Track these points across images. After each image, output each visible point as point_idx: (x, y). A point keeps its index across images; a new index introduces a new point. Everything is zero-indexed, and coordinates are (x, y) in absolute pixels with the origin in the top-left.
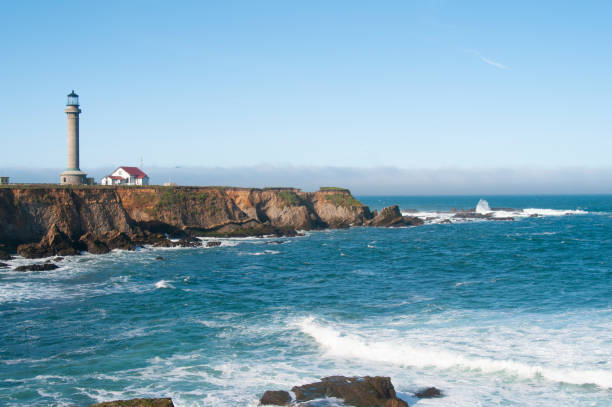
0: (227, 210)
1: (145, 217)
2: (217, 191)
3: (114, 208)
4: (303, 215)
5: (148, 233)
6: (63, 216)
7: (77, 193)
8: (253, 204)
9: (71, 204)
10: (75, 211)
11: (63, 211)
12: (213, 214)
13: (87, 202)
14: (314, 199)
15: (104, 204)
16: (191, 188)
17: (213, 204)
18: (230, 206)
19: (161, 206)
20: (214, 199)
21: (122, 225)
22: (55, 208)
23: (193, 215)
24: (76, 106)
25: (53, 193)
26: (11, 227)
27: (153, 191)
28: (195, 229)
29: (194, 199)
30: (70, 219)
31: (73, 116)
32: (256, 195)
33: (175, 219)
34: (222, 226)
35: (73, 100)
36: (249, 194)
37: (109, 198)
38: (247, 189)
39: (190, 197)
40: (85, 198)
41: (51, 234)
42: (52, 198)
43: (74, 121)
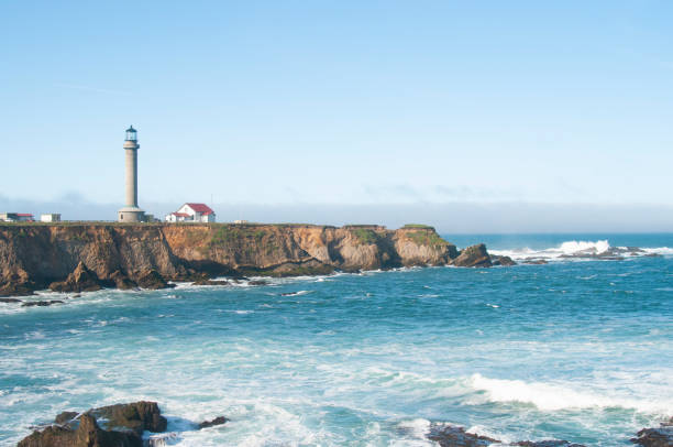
0: (285, 249)
1: (196, 255)
2: (275, 229)
3: (157, 246)
5: (193, 272)
6: (101, 254)
7: (118, 230)
8: (324, 243)
9: (111, 241)
10: (114, 248)
11: (100, 249)
12: (269, 253)
13: (128, 239)
14: (395, 237)
15: (146, 242)
16: (248, 225)
17: (270, 242)
18: (289, 244)
19: (213, 243)
20: (272, 237)
21: (164, 262)
22: (93, 245)
23: (247, 253)
24: (135, 141)
25: (93, 230)
26: (45, 264)
27: (206, 229)
28: (249, 268)
29: (250, 237)
30: (108, 257)
31: (130, 151)
32: (329, 233)
33: (227, 257)
34: (279, 265)
35: (131, 135)
36: (321, 231)
37: (152, 236)
38: (319, 227)
39: (246, 234)
40: (126, 235)
41: (78, 272)
42: (91, 236)
43: (132, 157)
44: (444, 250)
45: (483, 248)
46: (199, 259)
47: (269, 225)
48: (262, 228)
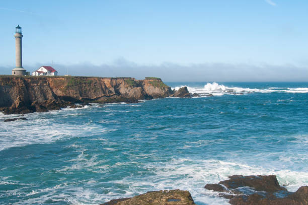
0: (102, 89)
1: (60, 93)
2: (96, 79)
3: (46, 88)
4: (140, 91)
5: (64, 101)
6: (20, 92)
7: (26, 80)
8: (112, 86)
9: (24, 85)
10: (26, 89)
11: (20, 89)
12: (95, 91)
13: (32, 85)
14: (143, 83)
15: (40, 86)
16: (84, 77)
17: (95, 86)
18: (103, 87)
19: (68, 87)
20: (95, 83)
21: (50, 96)
22: (15, 88)
23: (85, 92)
24: (20, 33)
25: (14, 80)
28: (86, 99)
29: (85, 83)
30: (23, 94)
31: (18, 39)
32: (114, 81)
33: (76, 94)
35: (18, 30)
36: (110, 80)
37: (43, 83)
38: (109, 78)
39: (83, 82)
40: (31, 82)
41: (17, 102)
42: (14, 83)
43: (19, 41)
44: (166, 90)
45: (186, 89)
46: (61, 95)
48: (90, 79)
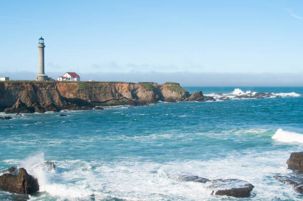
0: (112, 93)
1: (71, 96)
2: (107, 84)
3: (54, 91)
4: (151, 95)
5: (70, 103)
6: (28, 95)
7: (36, 84)
8: (129, 90)
9: (32, 89)
10: (34, 93)
11: (28, 93)
12: (104, 95)
13: (40, 89)
15: (48, 90)
16: (95, 82)
17: (105, 90)
18: (113, 91)
19: (79, 91)
20: (106, 87)
21: (57, 99)
22: (24, 91)
23: (95, 95)
24: (43, 44)
25: (24, 85)
26: (2, 100)
27: (76, 84)
28: (95, 102)
29: (96, 88)
30: (31, 97)
31: (41, 49)
33: (85, 97)
34: (109, 100)
35: (41, 41)
36: (128, 85)
37: (51, 87)
38: (127, 83)
39: (94, 86)
40: (39, 86)
41: (17, 103)
42: (23, 87)
43: (41, 51)
44: (183, 94)
45: (201, 93)
46: (73, 98)
47: (104, 82)
48: (101, 84)
